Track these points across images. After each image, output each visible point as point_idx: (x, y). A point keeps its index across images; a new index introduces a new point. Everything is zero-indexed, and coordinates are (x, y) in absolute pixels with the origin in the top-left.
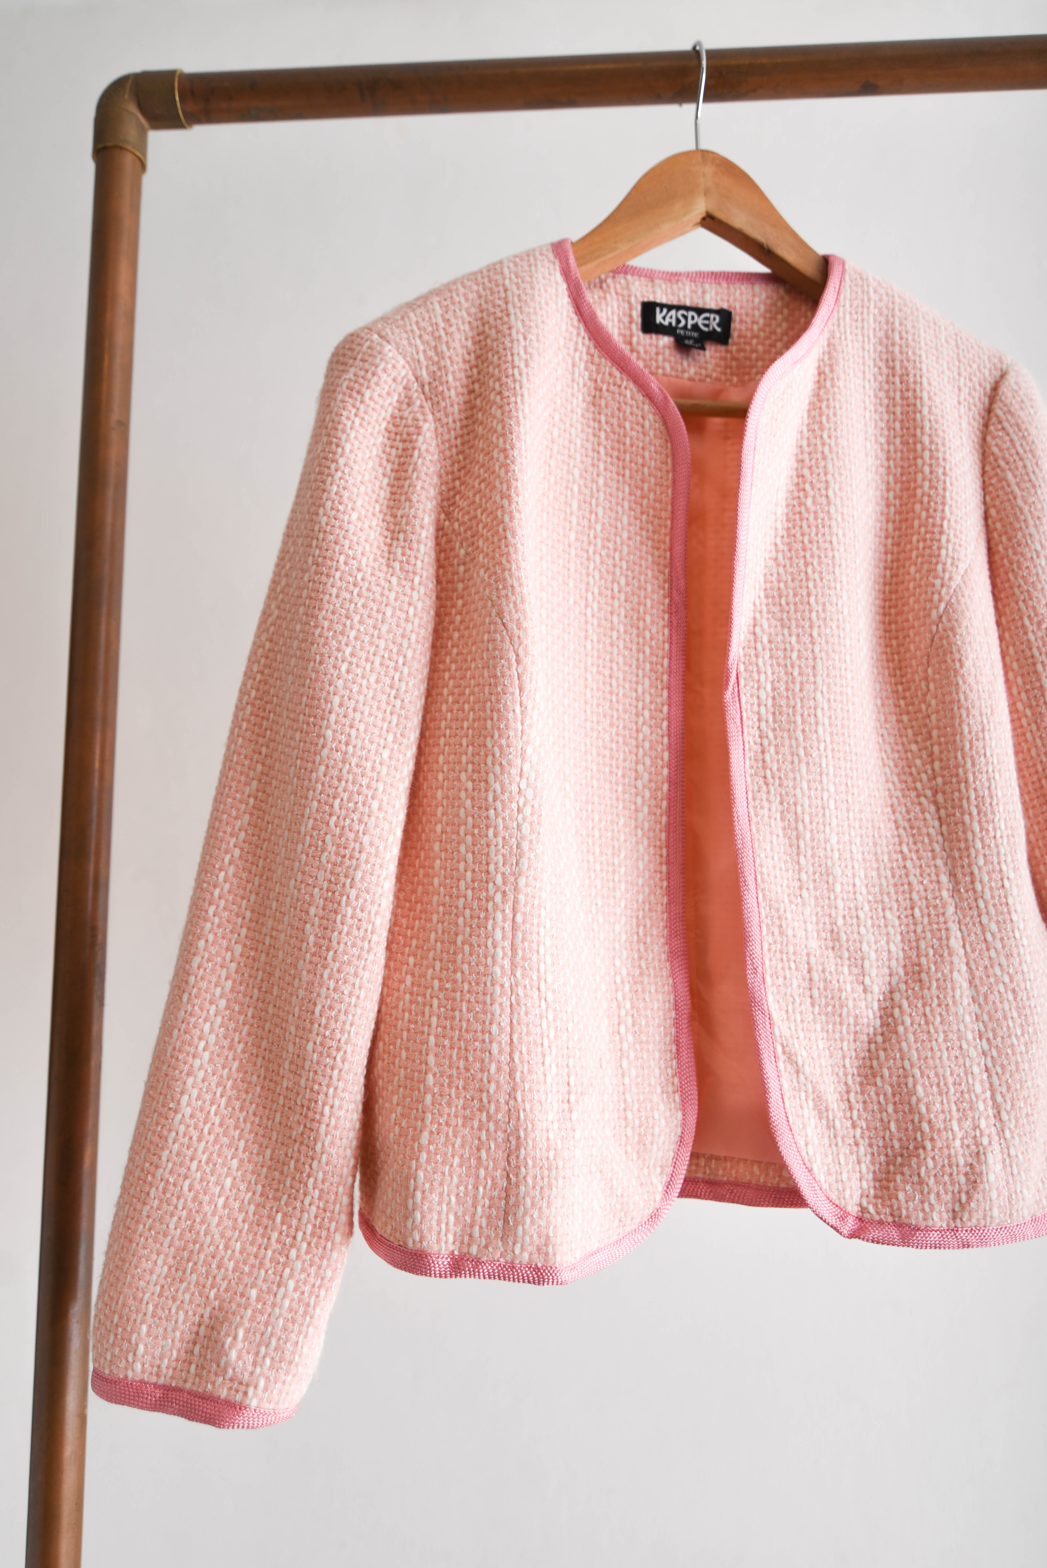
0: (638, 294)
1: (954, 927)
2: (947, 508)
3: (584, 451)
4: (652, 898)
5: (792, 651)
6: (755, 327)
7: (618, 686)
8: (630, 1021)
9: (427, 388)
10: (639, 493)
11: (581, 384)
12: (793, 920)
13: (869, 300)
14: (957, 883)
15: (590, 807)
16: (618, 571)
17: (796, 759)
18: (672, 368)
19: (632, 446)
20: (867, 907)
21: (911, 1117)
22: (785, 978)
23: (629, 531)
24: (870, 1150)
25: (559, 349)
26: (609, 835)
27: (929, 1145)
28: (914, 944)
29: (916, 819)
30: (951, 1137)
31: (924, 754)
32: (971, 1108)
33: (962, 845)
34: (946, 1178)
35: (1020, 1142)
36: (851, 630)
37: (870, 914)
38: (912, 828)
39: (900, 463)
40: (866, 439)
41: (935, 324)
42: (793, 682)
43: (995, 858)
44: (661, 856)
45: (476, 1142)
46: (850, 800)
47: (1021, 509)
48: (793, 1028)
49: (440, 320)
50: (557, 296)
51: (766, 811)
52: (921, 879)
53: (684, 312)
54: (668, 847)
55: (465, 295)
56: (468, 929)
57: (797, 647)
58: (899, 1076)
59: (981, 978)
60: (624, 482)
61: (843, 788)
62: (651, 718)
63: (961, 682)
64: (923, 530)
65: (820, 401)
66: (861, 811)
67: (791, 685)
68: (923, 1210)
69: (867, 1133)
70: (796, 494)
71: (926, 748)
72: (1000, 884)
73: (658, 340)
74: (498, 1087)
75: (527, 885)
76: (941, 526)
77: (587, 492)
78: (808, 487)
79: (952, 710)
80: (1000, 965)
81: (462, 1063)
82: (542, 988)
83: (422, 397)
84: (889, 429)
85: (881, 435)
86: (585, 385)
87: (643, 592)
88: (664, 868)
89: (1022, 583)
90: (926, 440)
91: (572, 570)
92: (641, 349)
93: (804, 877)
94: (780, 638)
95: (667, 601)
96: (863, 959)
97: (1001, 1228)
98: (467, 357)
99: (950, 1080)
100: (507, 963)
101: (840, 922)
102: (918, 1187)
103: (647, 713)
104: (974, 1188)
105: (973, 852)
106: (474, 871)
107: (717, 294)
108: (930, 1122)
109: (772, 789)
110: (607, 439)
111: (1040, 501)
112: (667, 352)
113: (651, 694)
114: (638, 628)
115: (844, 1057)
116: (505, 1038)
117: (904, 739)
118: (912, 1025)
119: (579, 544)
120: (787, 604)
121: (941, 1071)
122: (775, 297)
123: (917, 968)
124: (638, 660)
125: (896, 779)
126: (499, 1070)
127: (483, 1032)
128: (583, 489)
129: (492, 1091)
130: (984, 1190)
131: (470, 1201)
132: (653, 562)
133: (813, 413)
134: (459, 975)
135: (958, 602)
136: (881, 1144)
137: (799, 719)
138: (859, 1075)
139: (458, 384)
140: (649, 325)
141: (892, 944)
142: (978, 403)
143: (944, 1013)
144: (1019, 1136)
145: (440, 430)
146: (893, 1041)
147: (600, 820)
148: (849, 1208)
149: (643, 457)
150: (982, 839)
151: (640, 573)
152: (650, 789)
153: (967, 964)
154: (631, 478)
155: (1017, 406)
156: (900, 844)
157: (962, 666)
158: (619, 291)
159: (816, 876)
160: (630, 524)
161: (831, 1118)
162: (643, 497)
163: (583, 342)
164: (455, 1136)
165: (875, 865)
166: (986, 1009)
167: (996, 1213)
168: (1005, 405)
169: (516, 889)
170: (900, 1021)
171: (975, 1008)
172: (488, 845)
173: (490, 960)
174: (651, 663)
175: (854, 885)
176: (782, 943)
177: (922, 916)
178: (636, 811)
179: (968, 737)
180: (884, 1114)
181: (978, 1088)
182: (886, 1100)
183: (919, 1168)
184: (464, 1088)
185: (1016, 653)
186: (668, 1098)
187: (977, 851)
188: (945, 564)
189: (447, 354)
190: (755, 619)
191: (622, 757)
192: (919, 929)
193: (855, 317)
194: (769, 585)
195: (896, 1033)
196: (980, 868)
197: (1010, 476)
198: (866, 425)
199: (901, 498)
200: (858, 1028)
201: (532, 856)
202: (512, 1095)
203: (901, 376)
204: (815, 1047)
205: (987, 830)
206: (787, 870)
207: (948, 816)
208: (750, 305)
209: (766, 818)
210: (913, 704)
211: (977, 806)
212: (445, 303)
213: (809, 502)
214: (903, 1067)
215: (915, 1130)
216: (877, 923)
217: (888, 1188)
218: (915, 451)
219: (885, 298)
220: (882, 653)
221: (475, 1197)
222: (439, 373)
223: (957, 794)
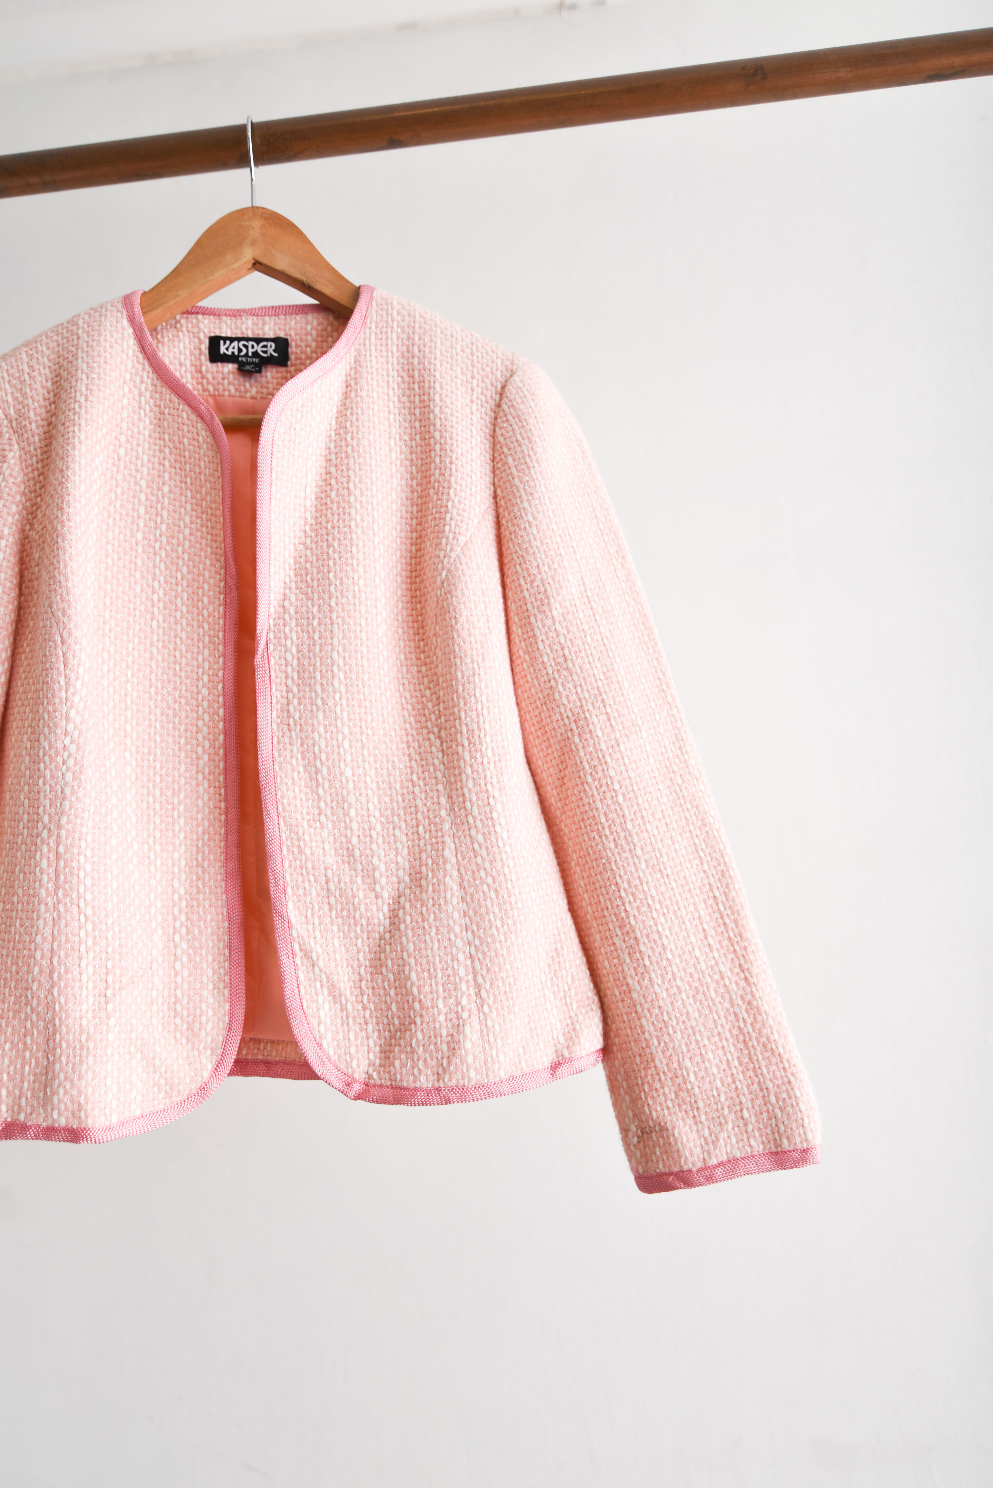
0: (206, 331)
1: (448, 840)
2: (452, 491)
3: (151, 465)
4: (211, 829)
5: (313, 619)
6: (308, 350)
7: (181, 657)
8: (184, 931)
9: (14, 423)
10: (198, 496)
11: (148, 410)
12: (311, 841)
13: (392, 321)
14: (453, 803)
15: (151, 758)
16: (181, 562)
17: (314, 708)
18: (236, 390)
19: (190, 458)
20: (379, 827)
21: (407, 998)
22: (305, 889)
23: (191, 528)
24: (377, 1028)
25: (125, 383)
26: (170, 779)
27: (418, 1020)
28: (418, 855)
29: (425, 752)
30: (436, 1014)
31: (434, 697)
32: (455, 989)
33: (457, 772)
34: (432, 1047)
35: (498, 1015)
36: (366, 599)
37: (382, 833)
38: (422, 760)
39: (420, 456)
40: (390, 438)
41: (452, 336)
42: (314, 645)
43: (482, 782)
44: (220, 795)
45: (23, 1030)
46: (364, 740)
47: (517, 487)
48: (311, 930)
49: (25, 367)
50: (123, 339)
51: (288, 753)
52: (425, 801)
53: (245, 343)
54: (226, 787)
55: (47, 344)
56: (23, 860)
57: (318, 615)
58: (399, 966)
59: (469, 881)
60: (186, 489)
61: (357, 730)
62: (209, 681)
63: (456, 636)
64: (434, 510)
65: (346, 409)
66: (375, 748)
67: (312, 647)
68: (413, 1074)
69: (374, 1014)
70: (324, 488)
71: (435, 693)
72: (486, 802)
73: (223, 367)
74: (40, 985)
75: (68, 823)
76: (447, 506)
77: (154, 499)
78: (333, 482)
79: (450, 659)
80: (485, 869)
81: (14, 968)
82: (82, 905)
83: (11, 431)
84: (411, 428)
85: (405, 433)
86: (151, 411)
87: (201, 578)
88: (223, 804)
89: (518, 550)
90: (437, 435)
91: (139, 563)
92: (210, 376)
93: (322, 804)
94: (304, 609)
95: (222, 584)
96: (374, 870)
97: (478, 1087)
98: (47, 396)
99: (439, 966)
100: (51, 886)
101: (355, 840)
102: (410, 1055)
103: (206, 678)
104: (453, 1054)
105: (464, 776)
106: (29, 813)
107: (275, 324)
108: (420, 1001)
109: (293, 733)
110: (171, 454)
111: (533, 480)
112: (231, 376)
113: (209, 662)
114: (198, 608)
115: (359, 952)
116: (47, 946)
117: (422, 686)
118: (411, 922)
119: (146, 542)
120: (312, 580)
121: (431, 958)
122: (325, 323)
123: (418, 876)
124: (199, 634)
125: (412, 720)
126: (41, 971)
127: (30, 942)
128: (150, 496)
129: (34, 989)
130: (461, 1055)
131: (18, 1077)
132: (212, 553)
133: (340, 419)
134: (15, 898)
135: (457, 570)
136: (385, 1022)
137: (318, 675)
138: (371, 966)
139: (38, 418)
140: (215, 356)
141: (399, 857)
142: (490, 400)
143: (437, 911)
144: (497, 1009)
145: (24, 457)
146: (397, 936)
147: (161, 768)
148: (356, 1076)
149: (200, 467)
150: (471, 766)
151: (200, 562)
152: (209, 740)
153: (458, 870)
154: (192, 484)
155: (519, 401)
156: (412, 773)
157: (456, 623)
158: (190, 328)
159: (334, 804)
160: (192, 523)
161: (344, 1002)
162: (202, 500)
163: (147, 375)
164: (7, 1026)
165: (389, 792)
166: (472, 905)
167: (472, 1074)
168: (510, 401)
169: (59, 827)
170: (402, 921)
171: (463, 906)
172: (39, 792)
173: (37, 884)
174: (209, 636)
175: (368, 810)
176: (301, 860)
177: (425, 832)
178: (198, 759)
179: (462, 681)
180: (388, 997)
181: (462, 972)
182: (389, 985)
183: (411, 1040)
184: (15, 988)
185: (516, 608)
186: (218, 993)
187: (467, 776)
188: (447, 538)
189: (30, 394)
190: (285, 594)
191: (184, 714)
192: (422, 843)
193: (380, 336)
194: (297, 566)
195: (399, 930)
196: (469, 790)
197: (510, 460)
198: (390, 426)
199: (421, 485)
200: (370, 928)
201: (73, 799)
202: (50, 992)
203: (419, 383)
204: (331, 945)
205: (476, 758)
206: (307, 800)
207: (448, 748)
208: (304, 332)
209: (288, 758)
210: (429, 657)
211: (468, 738)
212: (31, 352)
213: (333, 494)
214: (402, 958)
215: (409, 1009)
216: (387, 839)
217: (389, 1058)
218: (430, 445)
219: (407, 318)
220: (408, 616)
221: (22, 1074)
222: (23, 411)
223: (453, 729)
